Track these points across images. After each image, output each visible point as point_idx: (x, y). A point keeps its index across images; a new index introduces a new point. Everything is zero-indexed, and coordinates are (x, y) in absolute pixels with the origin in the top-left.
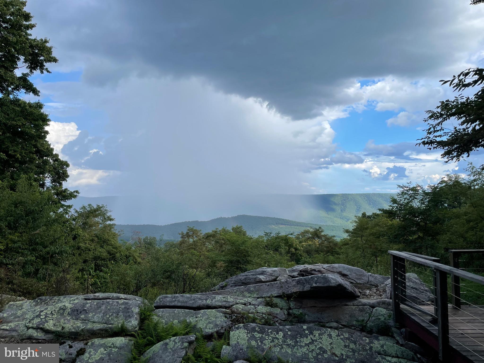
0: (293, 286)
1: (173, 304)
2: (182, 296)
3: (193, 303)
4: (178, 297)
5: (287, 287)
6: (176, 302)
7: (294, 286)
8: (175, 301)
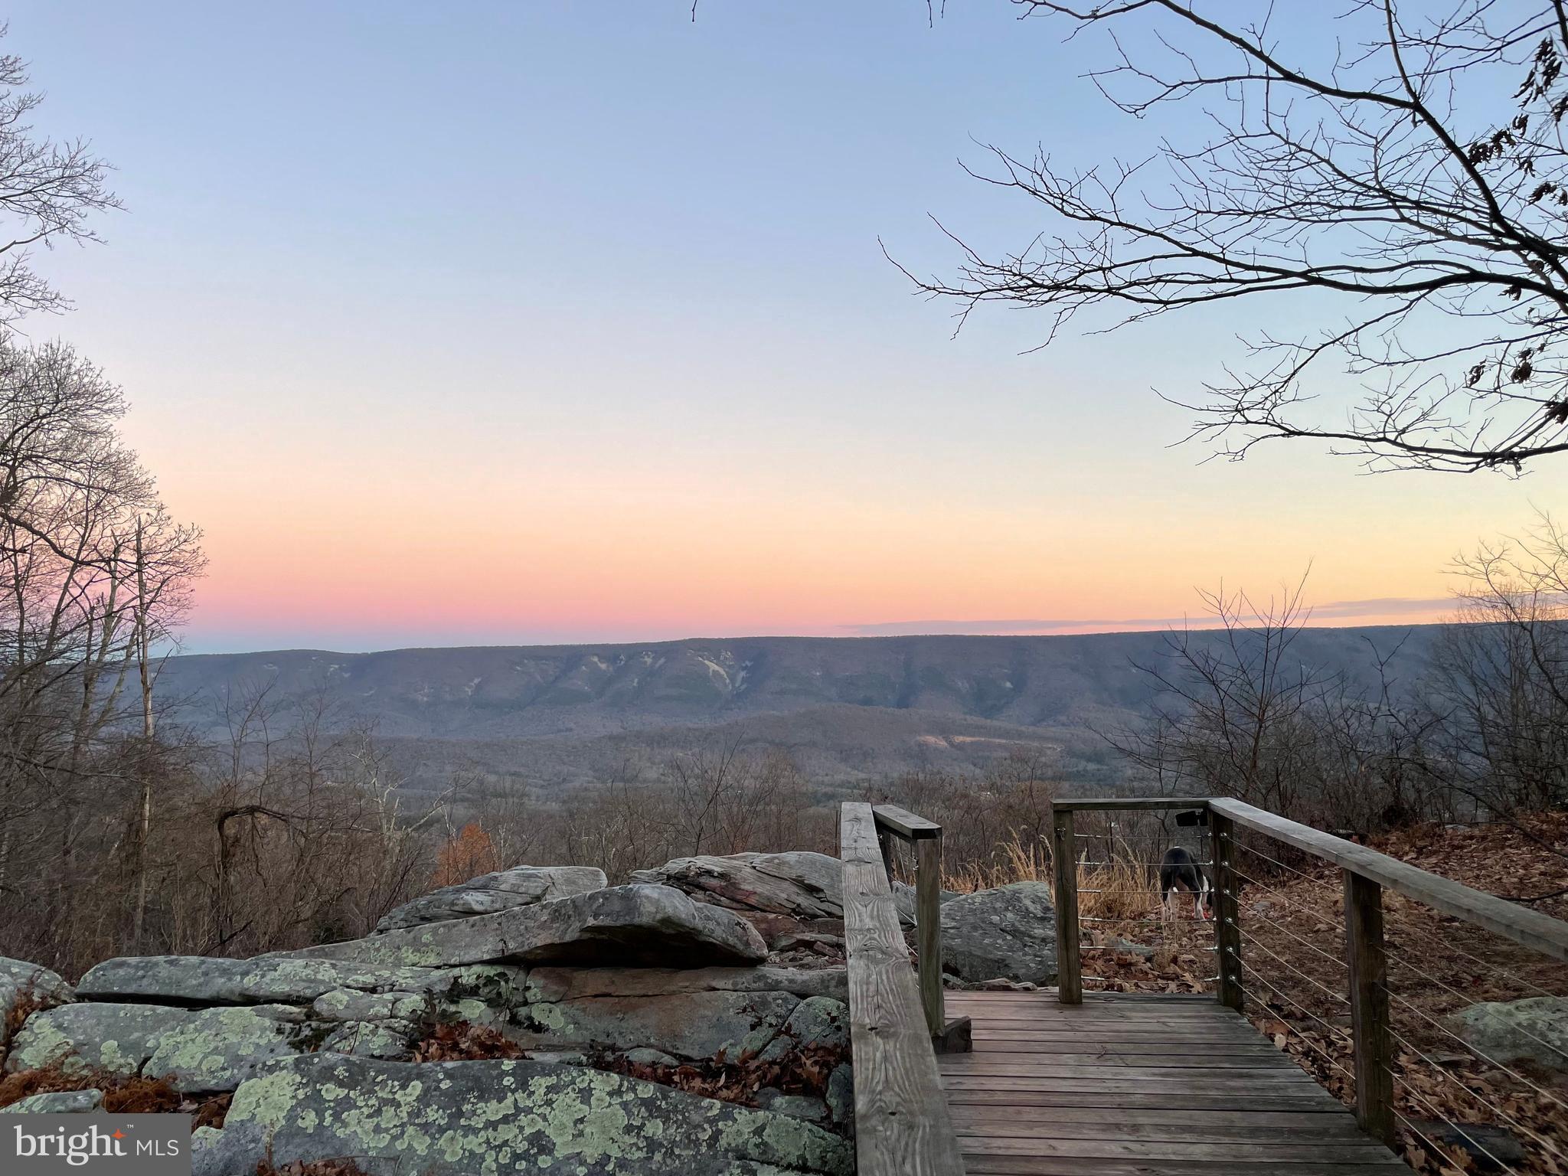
0: (538, 927)
1: (131, 989)
2: (171, 963)
3: (200, 985)
4: (156, 964)
5: (523, 931)
6: (145, 982)
7: (543, 926)
8: (144, 977)
